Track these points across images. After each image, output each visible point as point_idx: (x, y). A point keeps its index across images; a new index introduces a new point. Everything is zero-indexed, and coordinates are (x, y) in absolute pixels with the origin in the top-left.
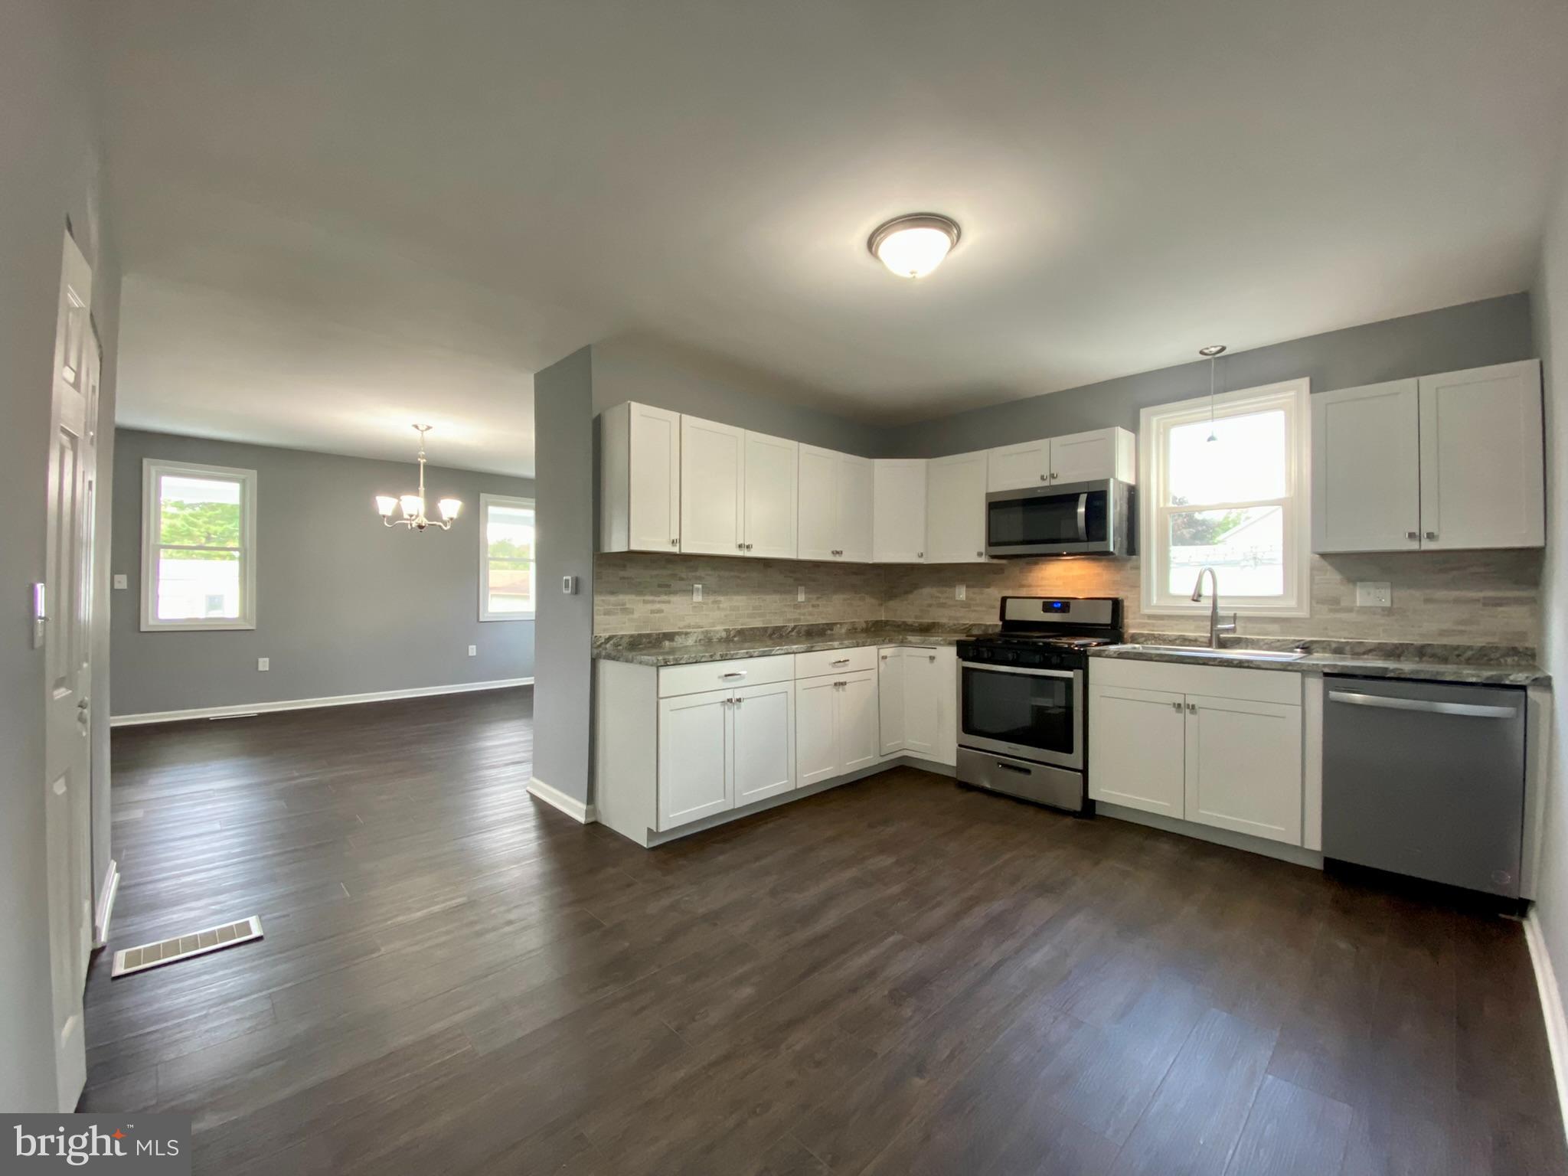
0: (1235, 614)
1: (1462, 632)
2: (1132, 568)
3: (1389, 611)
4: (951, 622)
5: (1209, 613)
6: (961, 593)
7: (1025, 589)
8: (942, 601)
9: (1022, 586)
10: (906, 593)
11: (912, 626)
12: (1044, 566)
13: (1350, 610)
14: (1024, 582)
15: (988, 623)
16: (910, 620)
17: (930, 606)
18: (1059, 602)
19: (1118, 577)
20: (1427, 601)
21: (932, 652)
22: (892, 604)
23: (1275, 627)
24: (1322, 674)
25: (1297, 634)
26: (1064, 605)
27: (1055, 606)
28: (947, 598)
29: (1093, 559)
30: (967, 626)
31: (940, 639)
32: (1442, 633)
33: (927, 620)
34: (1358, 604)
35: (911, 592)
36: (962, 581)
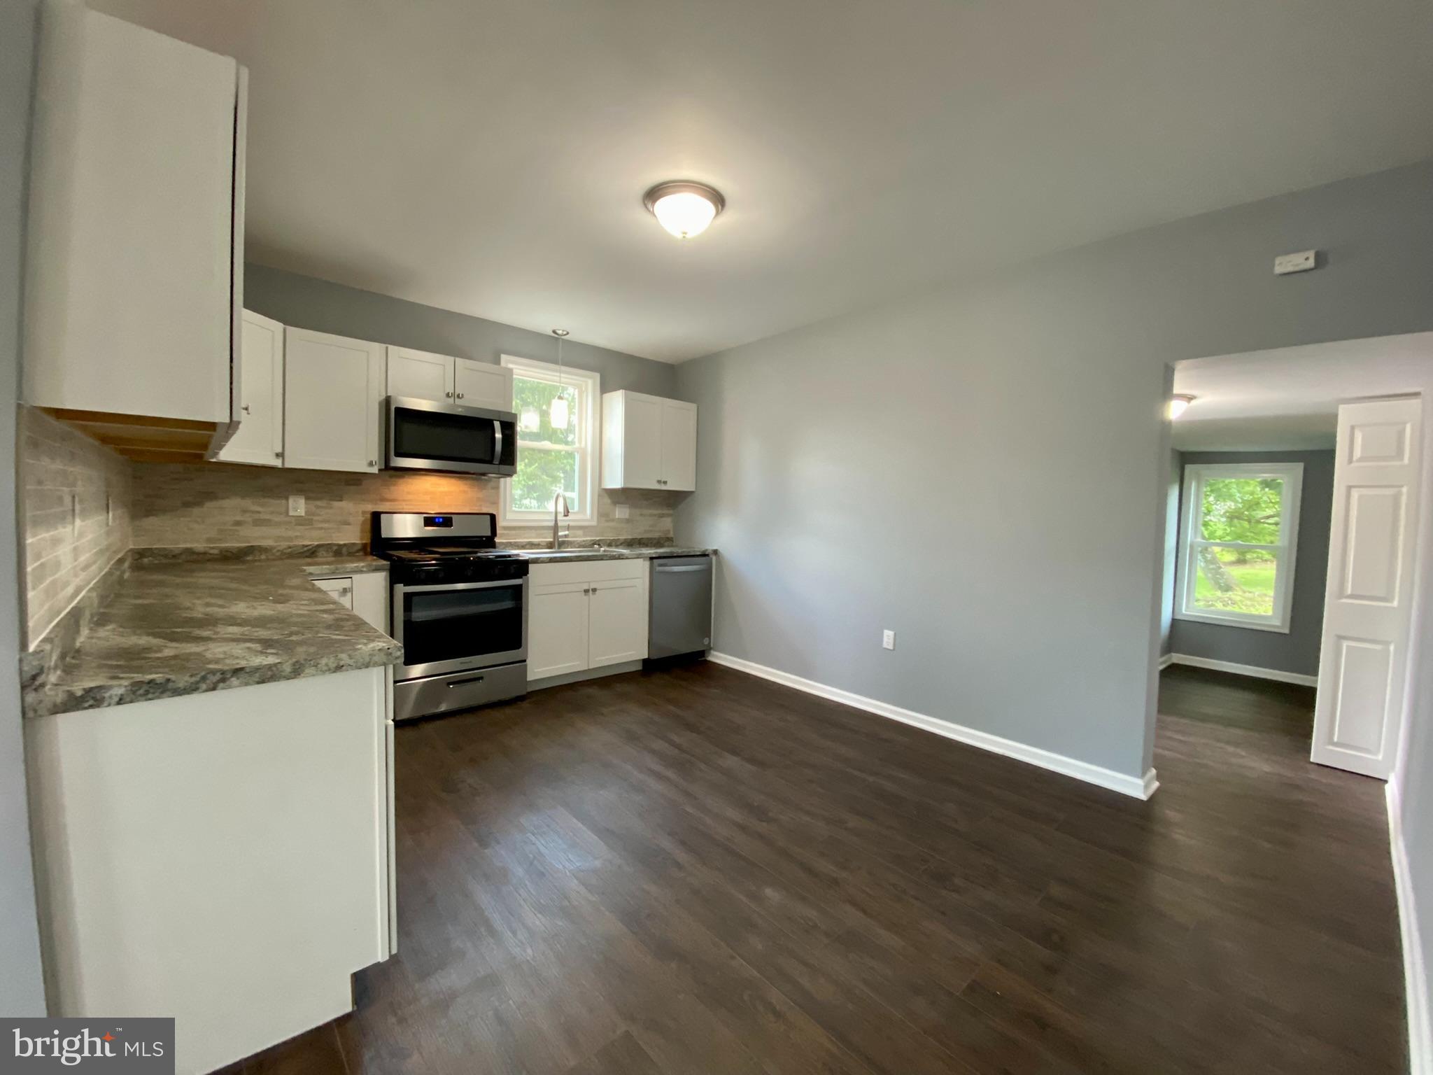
0: (569, 525)
1: (651, 531)
2: (493, 488)
3: (628, 521)
4: (284, 544)
5: (552, 524)
6: (298, 506)
7: (388, 503)
8: (263, 516)
9: (383, 500)
10: (187, 505)
11: (205, 553)
12: (410, 480)
13: (613, 520)
14: (388, 496)
15: (342, 543)
16: (199, 546)
17: (238, 523)
18: (440, 517)
19: (480, 495)
20: (641, 515)
21: (346, 583)
22: (151, 522)
23: (580, 532)
24: (648, 559)
25: (591, 536)
26: (446, 521)
27: (437, 520)
28: (272, 513)
29: (460, 478)
30: (310, 547)
31: (362, 564)
32: (646, 532)
33: (234, 544)
34: (617, 517)
35: (199, 504)
36: (299, 492)
